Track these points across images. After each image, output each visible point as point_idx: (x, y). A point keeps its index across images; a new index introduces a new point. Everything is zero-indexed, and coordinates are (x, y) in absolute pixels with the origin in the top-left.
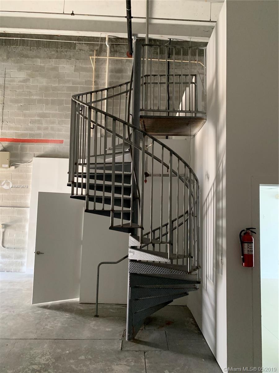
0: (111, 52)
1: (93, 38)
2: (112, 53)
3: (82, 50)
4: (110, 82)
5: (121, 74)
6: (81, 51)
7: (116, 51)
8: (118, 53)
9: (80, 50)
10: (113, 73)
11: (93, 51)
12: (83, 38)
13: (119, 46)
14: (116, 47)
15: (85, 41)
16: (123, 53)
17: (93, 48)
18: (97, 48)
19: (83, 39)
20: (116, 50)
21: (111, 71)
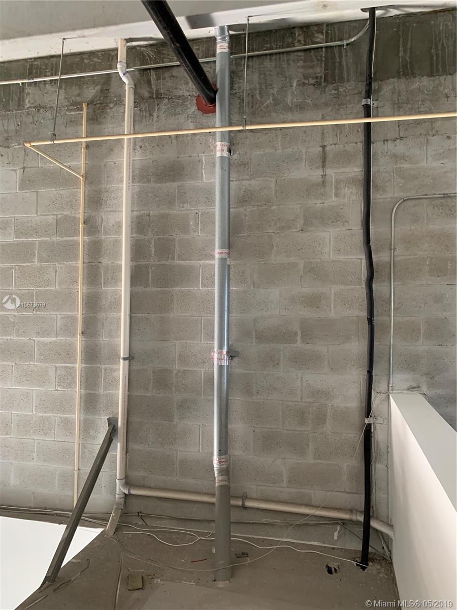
0: (139, 101)
1: (77, 59)
2: (143, 106)
3: (44, 108)
4: (138, 217)
5: (180, 183)
6: (41, 110)
7: (159, 97)
8: (166, 101)
9: (38, 108)
10: (149, 181)
11: (77, 106)
12: (46, 61)
13: (167, 75)
14: (158, 78)
15: (52, 75)
16: (185, 99)
17: (79, 95)
18: (91, 92)
19: (46, 65)
20: (157, 91)
21: (141, 175)
